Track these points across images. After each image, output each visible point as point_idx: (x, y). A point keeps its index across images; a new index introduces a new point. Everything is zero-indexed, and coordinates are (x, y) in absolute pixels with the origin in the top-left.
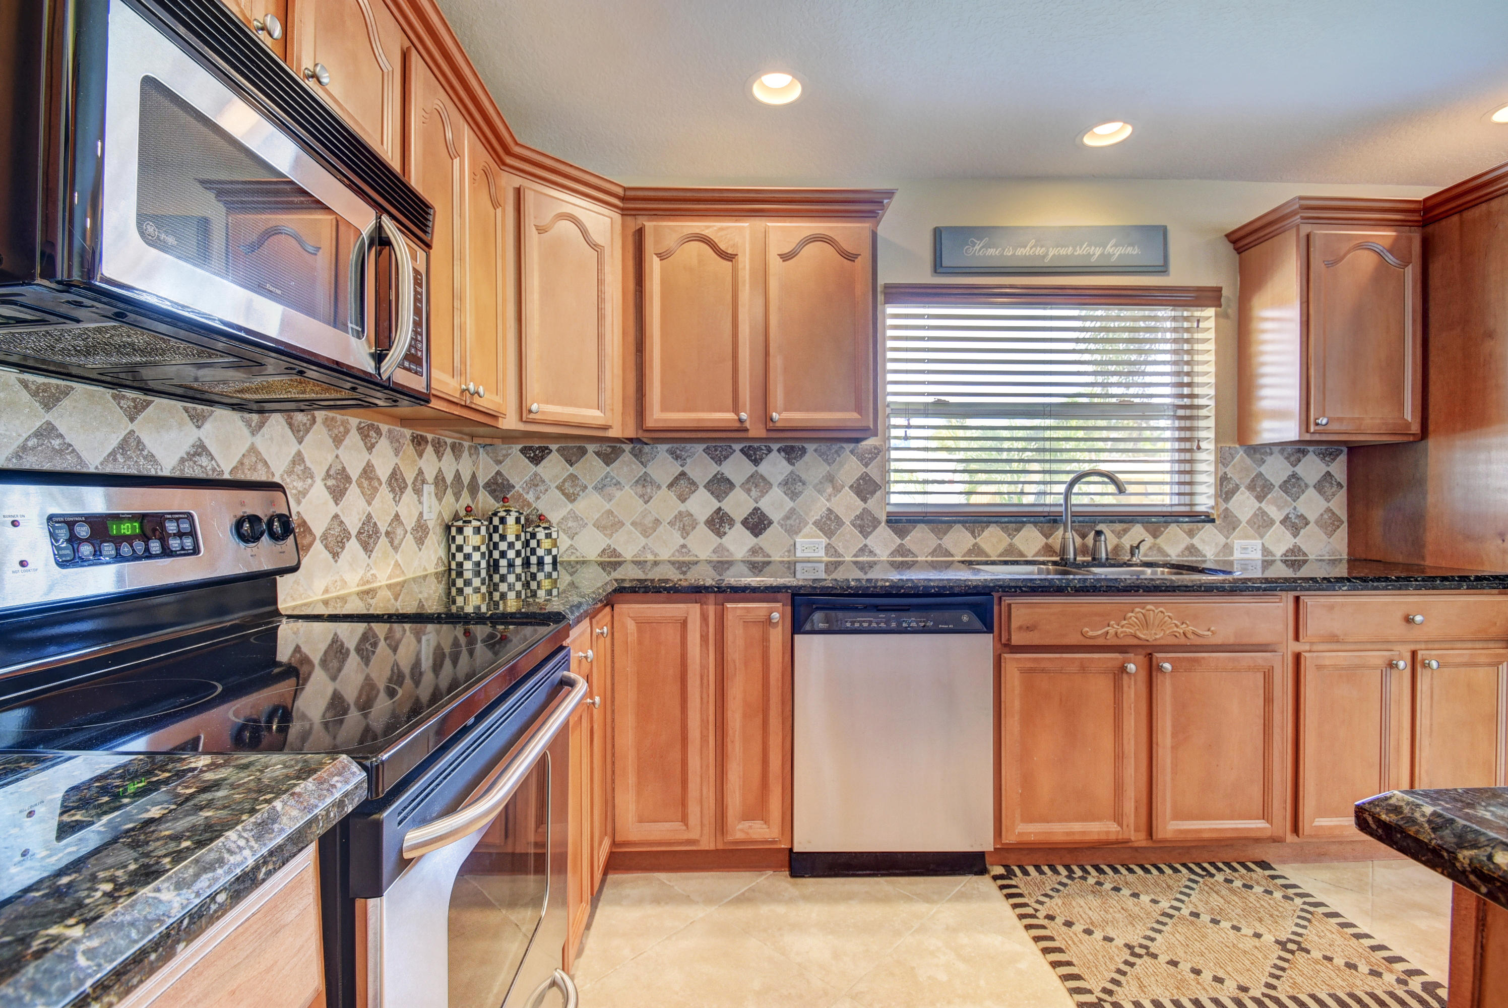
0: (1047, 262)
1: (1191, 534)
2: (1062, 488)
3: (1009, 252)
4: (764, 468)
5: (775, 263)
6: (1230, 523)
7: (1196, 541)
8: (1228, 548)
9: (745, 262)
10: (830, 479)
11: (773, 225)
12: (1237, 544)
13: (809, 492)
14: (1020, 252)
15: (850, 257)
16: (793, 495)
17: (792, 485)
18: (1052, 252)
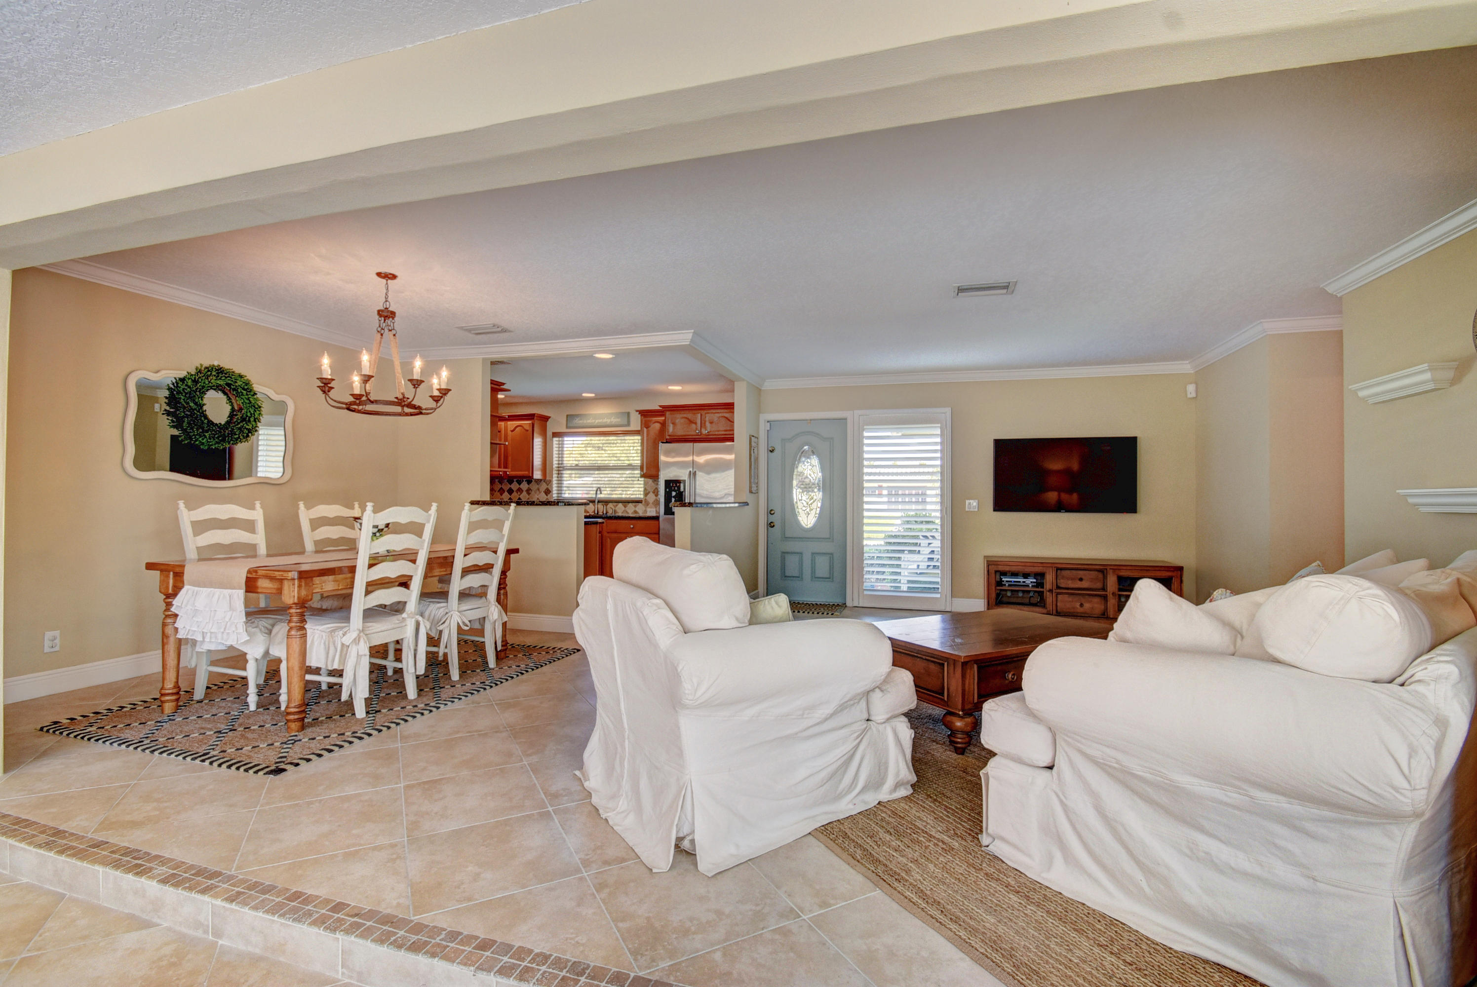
0: (595, 424)
1: (635, 506)
2: (595, 492)
3: (585, 422)
4: (521, 486)
5: (509, 433)
6: (647, 504)
7: (637, 509)
8: (646, 511)
9: (503, 432)
10: (538, 489)
11: (509, 423)
12: (648, 510)
13: (533, 493)
14: (589, 421)
15: (527, 431)
16: (529, 494)
17: (529, 491)
18: (597, 421)
